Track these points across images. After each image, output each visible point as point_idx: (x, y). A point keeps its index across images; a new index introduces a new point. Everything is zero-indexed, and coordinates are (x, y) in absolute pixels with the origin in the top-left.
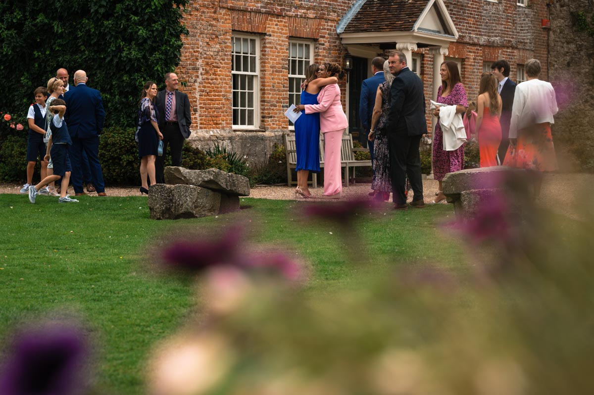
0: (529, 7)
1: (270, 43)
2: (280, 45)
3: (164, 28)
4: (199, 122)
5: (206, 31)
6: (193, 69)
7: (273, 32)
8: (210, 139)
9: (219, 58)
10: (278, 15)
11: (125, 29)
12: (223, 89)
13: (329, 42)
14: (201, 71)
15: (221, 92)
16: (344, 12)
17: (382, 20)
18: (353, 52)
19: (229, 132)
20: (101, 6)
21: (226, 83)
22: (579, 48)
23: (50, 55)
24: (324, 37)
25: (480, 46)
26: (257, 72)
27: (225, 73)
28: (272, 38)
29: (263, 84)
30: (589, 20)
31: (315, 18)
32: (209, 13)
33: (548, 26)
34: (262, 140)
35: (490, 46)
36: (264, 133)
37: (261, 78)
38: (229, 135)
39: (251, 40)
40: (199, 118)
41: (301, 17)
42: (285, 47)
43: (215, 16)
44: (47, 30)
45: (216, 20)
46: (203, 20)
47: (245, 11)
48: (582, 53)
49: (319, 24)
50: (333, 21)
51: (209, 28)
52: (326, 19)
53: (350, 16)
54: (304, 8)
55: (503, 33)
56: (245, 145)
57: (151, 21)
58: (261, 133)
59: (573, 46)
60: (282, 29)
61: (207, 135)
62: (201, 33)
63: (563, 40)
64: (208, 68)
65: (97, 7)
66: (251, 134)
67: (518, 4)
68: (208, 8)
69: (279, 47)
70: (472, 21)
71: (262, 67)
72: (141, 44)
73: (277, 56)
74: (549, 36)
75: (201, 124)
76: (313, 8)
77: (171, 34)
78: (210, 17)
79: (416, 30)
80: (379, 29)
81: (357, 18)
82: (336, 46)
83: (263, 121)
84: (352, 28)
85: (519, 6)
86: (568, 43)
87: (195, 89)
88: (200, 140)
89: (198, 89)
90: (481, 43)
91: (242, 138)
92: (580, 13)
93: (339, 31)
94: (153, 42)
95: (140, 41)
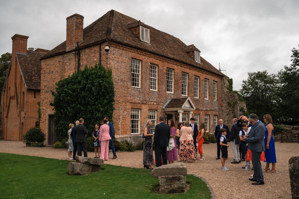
0: (217, 101)
1: (143, 111)
2: (146, 112)
3: (108, 108)
4: (120, 133)
5: (123, 109)
6: (119, 119)
7: (144, 108)
8: (123, 138)
9: (127, 116)
10: (145, 104)
11: (98, 108)
12: (128, 124)
13: (161, 111)
14: (121, 119)
15: (127, 125)
16: (165, 103)
17: (174, 105)
18: (167, 113)
19: (130, 135)
20: (92, 102)
21: (129, 122)
22: (230, 111)
23: (81, 115)
24: (159, 109)
25: (204, 111)
26: (139, 119)
27: (129, 119)
28: (143, 110)
29: (141, 122)
30: (232, 104)
31: (156, 104)
32: (124, 104)
33: (222, 105)
34: (140, 137)
35: (207, 110)
36: (141, 135)
37: (140, 120)
38: (130, 136)
39: (137, 111)
40: (120, 132)
41: (152, 104)
42: (147, 112)
43: (126, 104)
44: (80, 109)
45: (126, 105)
46: (122, 106)
47: (135, 103)
48: (231, 112)
49: (158, 106)
50: (162, 105)
51: (124, 108)
52: (160, 105)
53: (167, 104)
54: (153, 102)
55: (210, 107)
56: (135, 139)
57: (104, 106)
58: (140, 135)
59: (228, 110)
60: (147, 108)
61: (123, 137)
62: (121, 109)
63: (226, 109)
64: (123, 118)
65: (91, 103)
66: (136, 136)
67: (214, 100)
68: (123, 102)
69: (145, 112)
70: (201, 104)
71: (141, 117)
72: (102, 113)
73: (145, 115)
74: (222, 108)
75: (121, 133)
76: (156, 102)
77: (110, 110)
78: (124, 105)
79: (183, 107)
80: (173, 107)
81: (168, 104)
82: (163, 112)
83: (141, 132)
84: (167, 107)
85: (214, 101)
86: (227, 109)
87: (119, 124)
88: (120, 138)
89: (120, 124)
90: (204, 110)
91: (134, 137)
92: (230, 102)
93: (163, 108)
94: (105, 112)
95: (101, 112)
